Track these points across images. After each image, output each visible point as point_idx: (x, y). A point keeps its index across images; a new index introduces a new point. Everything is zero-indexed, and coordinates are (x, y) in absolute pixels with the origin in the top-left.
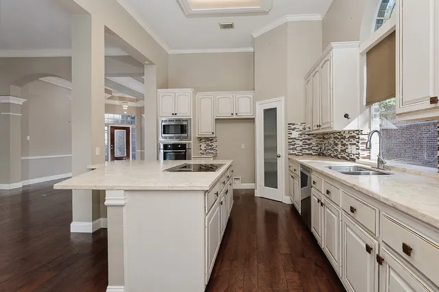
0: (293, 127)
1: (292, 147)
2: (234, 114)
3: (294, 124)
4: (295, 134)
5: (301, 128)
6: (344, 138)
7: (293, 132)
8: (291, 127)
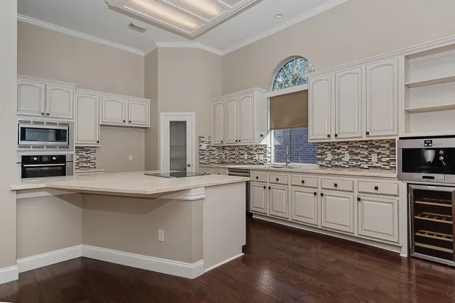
0: (202, 140)
1: (201, 157)
2: (127, 122)
3: (203, 138)
4: (204, 146)
5: (208, 141)
6: (252, 150)
7: (203, 144)
8: (201, 140)
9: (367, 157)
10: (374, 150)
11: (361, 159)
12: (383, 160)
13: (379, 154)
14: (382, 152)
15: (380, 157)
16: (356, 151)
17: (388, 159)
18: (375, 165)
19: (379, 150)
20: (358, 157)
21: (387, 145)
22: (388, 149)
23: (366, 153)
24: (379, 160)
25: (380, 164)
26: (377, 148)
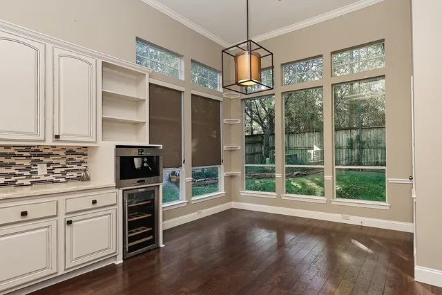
9: (28, 169)
10: (41, 158)
11: (17, 172)
12: (56, 171)
13: (49, 164)
14: (55, 161)
15: (51, 167)
16: (7, 161)
17: (63, 170)
18: (43, 178)
19: (51, 159)
20: (12, 170)
21: (62, 153)
22: (63, 157)
23: (27, 163)
24: (50, 172)
25: (51, 177)
26: (48, 155)
